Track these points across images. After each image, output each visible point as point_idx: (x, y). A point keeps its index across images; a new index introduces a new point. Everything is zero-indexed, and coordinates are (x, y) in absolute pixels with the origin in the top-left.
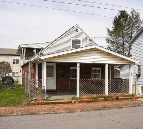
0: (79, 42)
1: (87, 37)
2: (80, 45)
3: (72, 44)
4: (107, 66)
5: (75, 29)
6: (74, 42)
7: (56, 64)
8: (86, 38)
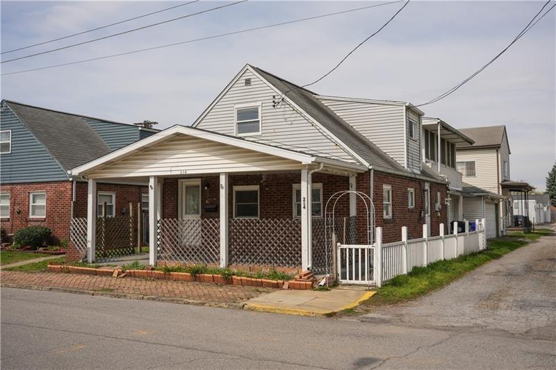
0: (253, 113)
1: (275, 94)
2: (259, 121)
3: (236, 121)
4: (223, 181)
5: (243, 80)
6: (242, 114)
7: (200, 179)
8: (274, 97)
